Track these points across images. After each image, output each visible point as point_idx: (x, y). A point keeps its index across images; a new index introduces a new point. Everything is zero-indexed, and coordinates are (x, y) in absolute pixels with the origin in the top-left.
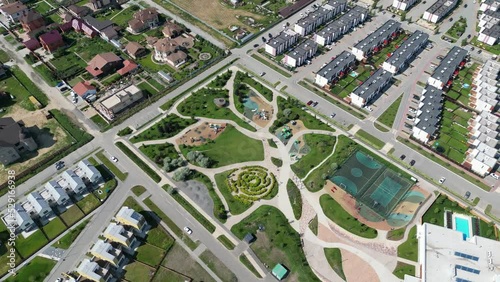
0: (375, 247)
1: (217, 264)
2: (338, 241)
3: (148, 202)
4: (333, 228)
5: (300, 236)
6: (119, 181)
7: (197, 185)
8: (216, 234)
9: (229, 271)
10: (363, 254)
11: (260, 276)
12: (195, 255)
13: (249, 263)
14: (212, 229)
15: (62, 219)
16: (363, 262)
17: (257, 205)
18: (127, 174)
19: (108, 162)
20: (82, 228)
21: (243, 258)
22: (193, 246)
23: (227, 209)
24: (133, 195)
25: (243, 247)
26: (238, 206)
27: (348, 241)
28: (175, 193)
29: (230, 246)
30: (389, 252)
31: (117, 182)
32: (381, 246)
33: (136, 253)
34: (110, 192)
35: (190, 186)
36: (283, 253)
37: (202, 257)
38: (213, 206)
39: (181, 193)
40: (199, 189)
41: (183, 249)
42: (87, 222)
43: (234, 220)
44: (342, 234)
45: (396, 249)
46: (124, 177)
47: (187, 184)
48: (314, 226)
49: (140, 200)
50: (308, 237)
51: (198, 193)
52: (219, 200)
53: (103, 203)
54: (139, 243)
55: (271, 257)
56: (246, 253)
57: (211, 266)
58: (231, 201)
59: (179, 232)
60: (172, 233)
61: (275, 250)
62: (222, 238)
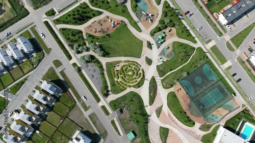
0: (190, 133)
1: (98, 122)
2: (170, 124)
3: (62, 73)
4: (169, 115)
5: (148, 116)
6: (46, 54)
7: (94, 68)
8: (100, 104)
9: (104, 128)
10: (181, 135)
11: (120, 135)
12: (86, 114)
13: (116, 126)
14: (98, 100)
15: (11, 74)
16: (179, 139)
17: (128, 90)
18: (51, 49)
19: (39, 37)
20: (22, 83)
21: (113, 122)
22: (86, 109)
23: (110, 89)
24: (54, 66)
25: (114, 115)
26: (117, 89)
27: (175, 126)
28: (79, 70)
29: (107, 113)
30: (197, 138)
31: (44, 54)
32: (194, 133)
33: (53, 106)
34: (40, 61)
35: (89, 68)
36: (135, 126)
37: (90, 116)
38: (101, 85)
39: (83, 71)
40: (95, 71)
41: (80, 109)
42: (26, 79)
43: (113, 97)
44: (174, 121)
45: (201, 136)
46: (49, 51)
47: (88, 66)
48: (159, 112)
49: (58, 71)
50: (153, 118)
51: (94, 74)
52: (105, 82)
53: (35, 68)
54: (55, 100)
55: (129, 126)
56: (115, 119)
57: (94, 123)
58: (113, 85)
59: (79, 98)
60: (75, 98)
61: (132, 123)
62: (103, 107)
